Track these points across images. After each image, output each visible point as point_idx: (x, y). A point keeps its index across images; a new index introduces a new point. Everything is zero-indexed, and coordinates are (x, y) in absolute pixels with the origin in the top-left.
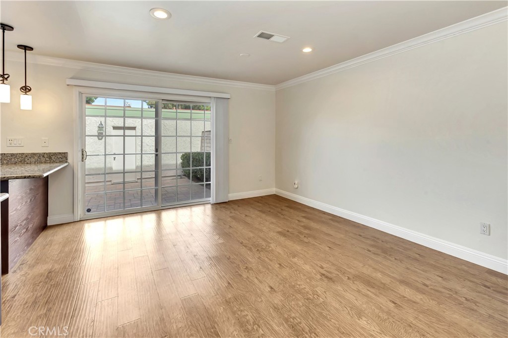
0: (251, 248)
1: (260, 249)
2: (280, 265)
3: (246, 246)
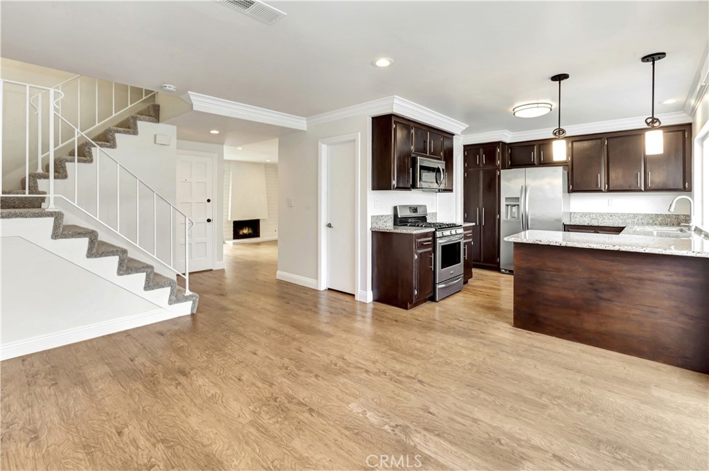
0: (289, 402)
1: (272, 403)
2: (239, 379)
3: (300, 404)
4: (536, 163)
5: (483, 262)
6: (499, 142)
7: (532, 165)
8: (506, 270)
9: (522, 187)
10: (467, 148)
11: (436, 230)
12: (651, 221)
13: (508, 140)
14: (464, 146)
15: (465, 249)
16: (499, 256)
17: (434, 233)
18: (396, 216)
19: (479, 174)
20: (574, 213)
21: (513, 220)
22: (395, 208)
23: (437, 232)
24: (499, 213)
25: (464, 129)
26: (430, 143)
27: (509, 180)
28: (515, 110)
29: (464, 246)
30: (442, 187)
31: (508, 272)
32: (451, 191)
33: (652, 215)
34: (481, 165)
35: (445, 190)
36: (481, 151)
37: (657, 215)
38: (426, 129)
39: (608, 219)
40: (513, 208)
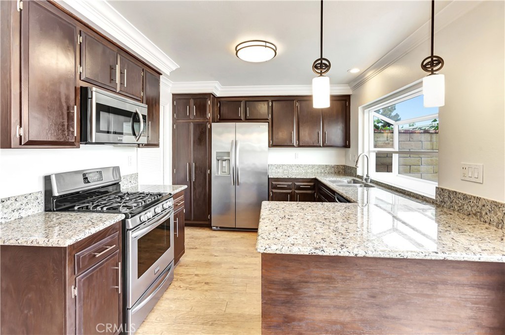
4: (242, 118)
5: (194, 220)
6: (210, 94)
7: (239, 120)
8: (217, 227)
9: (233, 141)
10: (176, 97)
11: (127, 217)
12: (323, 171)
13: (218, 94)
14: (173, 95)
15: (175, 224)
16: (210, 213)
17: (124, 222)
18: (48, 193)
19: (189, 126)
20: (271, 165)
21: (224, 174)
22: (47, 179)
23: (129, 220)
24: (210, 168)
25: (174, 69)
26: (122, 73)
27: (220, 134)
28: (238, 49)
29: (175, 219)
30: (143, 140)
31: (219, 229)
32: (157, 145)
33: (323, 165)
34: (192, 117)
35: (148, 145)
36: (192, 102)
37: (326, 165)
38: (116, 49)
39: (296, 169)
40: (224, 162)
